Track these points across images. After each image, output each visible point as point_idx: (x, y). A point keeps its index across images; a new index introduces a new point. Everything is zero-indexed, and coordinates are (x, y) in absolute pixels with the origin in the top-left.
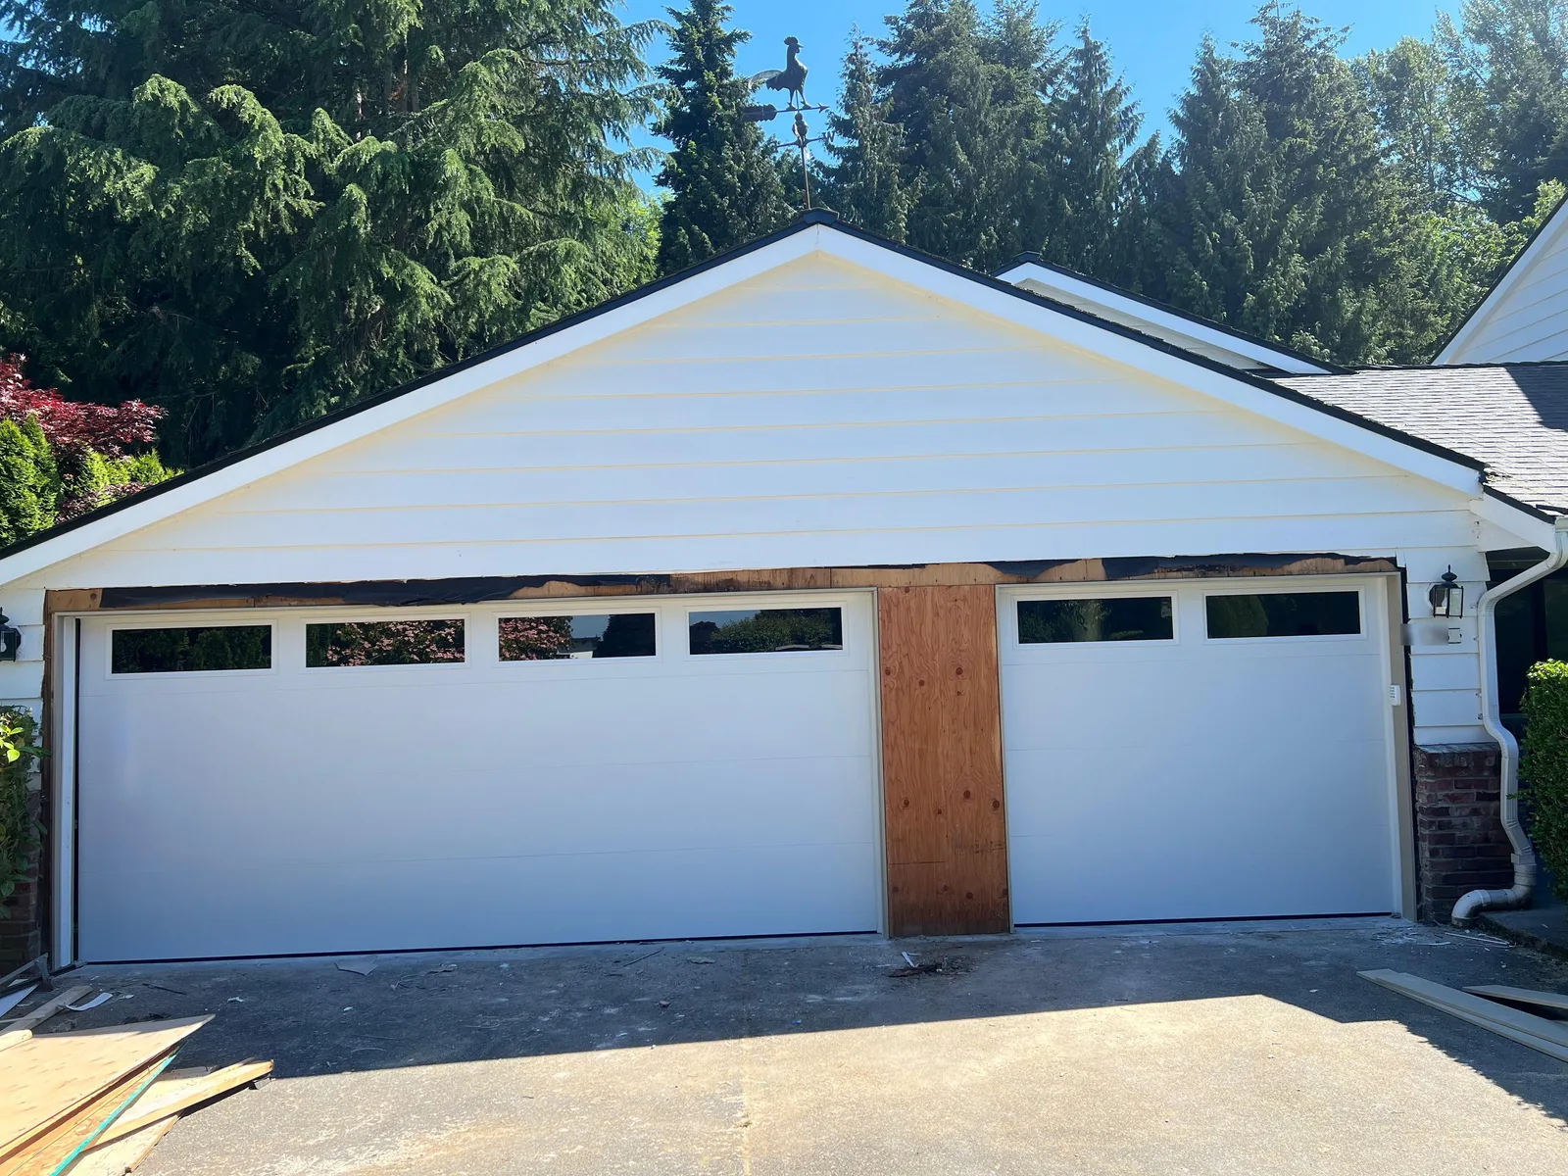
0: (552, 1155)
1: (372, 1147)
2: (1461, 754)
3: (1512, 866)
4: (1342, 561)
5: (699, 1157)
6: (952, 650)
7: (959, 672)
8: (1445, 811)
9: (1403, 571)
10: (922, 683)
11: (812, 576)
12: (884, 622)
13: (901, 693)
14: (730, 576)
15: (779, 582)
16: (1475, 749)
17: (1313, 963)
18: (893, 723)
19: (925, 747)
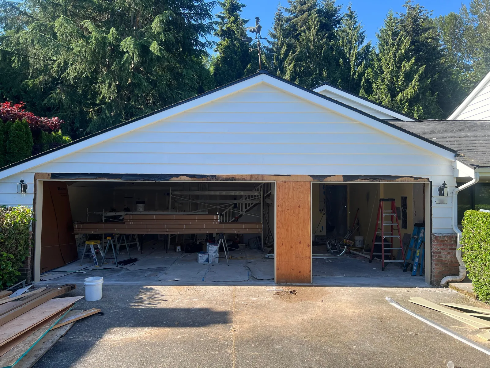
0: (179, 336)
1: (129, 332)
2: (445, 236)
3: (459, 270)
4: (413, 178)
5: (220, 338)
6: (298, 200)
7: (299, 207)
8: (440, 253)
9: (431, 182)
10: (288, 210)
11: (257, 177)
12: (278, 191)
13: (282, 212)
14: (233, 176)
15: (247, 179)
16: (450, 235)
17: (398, 295)
18: (279, 221)
19: (288, 228)
